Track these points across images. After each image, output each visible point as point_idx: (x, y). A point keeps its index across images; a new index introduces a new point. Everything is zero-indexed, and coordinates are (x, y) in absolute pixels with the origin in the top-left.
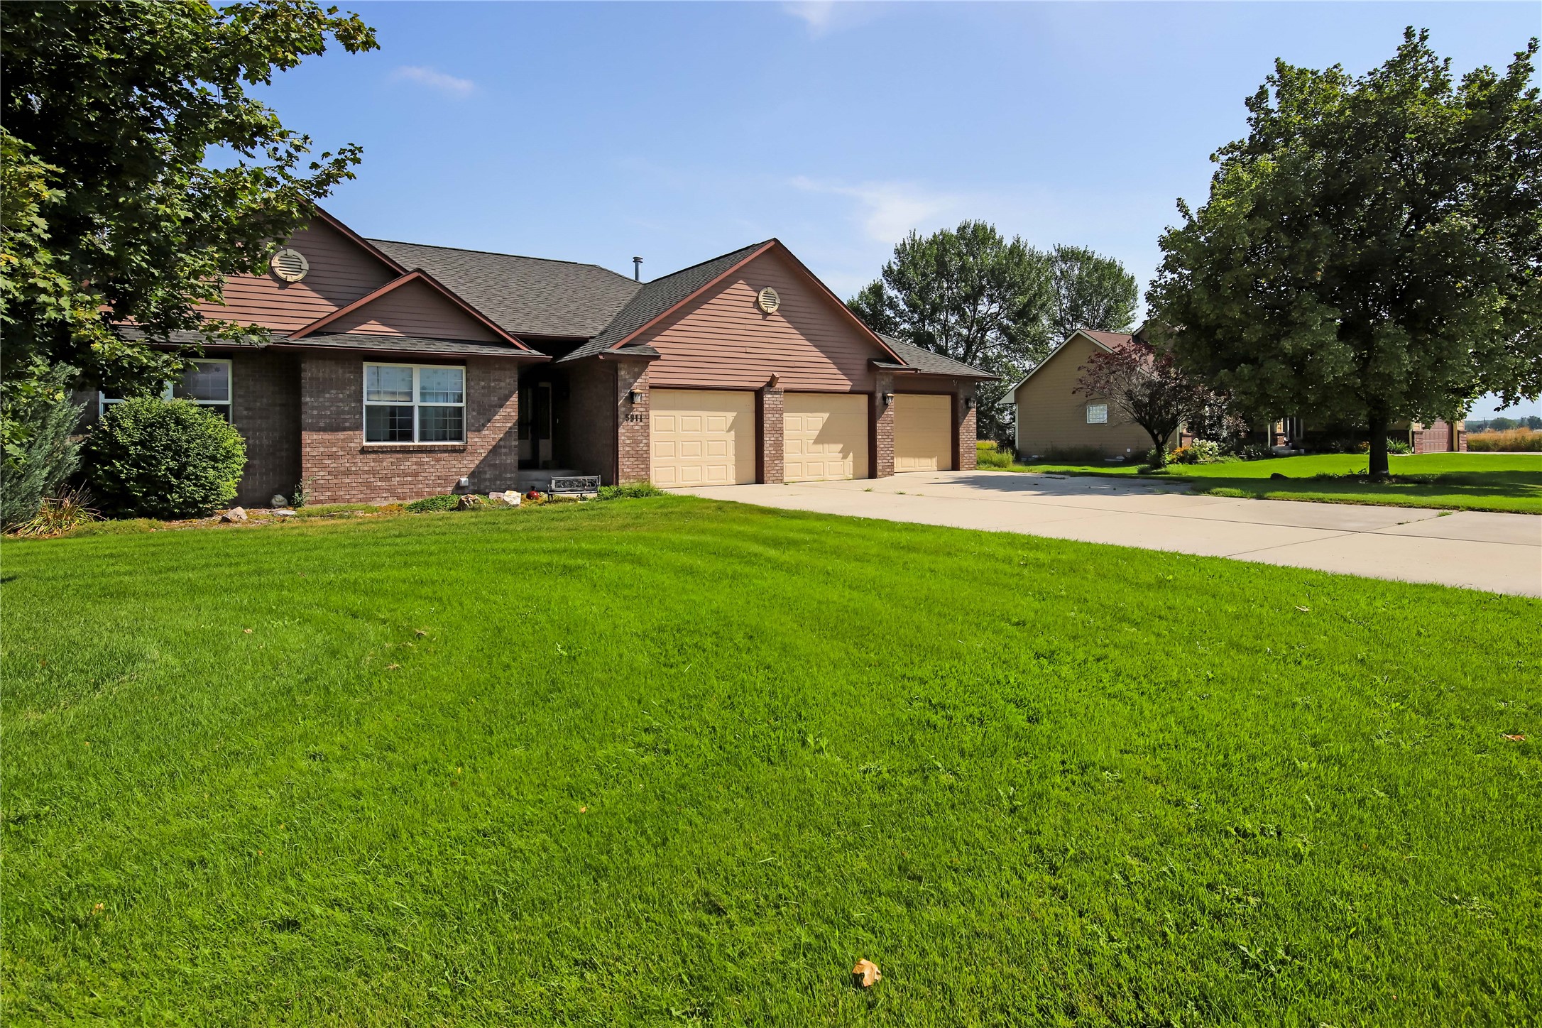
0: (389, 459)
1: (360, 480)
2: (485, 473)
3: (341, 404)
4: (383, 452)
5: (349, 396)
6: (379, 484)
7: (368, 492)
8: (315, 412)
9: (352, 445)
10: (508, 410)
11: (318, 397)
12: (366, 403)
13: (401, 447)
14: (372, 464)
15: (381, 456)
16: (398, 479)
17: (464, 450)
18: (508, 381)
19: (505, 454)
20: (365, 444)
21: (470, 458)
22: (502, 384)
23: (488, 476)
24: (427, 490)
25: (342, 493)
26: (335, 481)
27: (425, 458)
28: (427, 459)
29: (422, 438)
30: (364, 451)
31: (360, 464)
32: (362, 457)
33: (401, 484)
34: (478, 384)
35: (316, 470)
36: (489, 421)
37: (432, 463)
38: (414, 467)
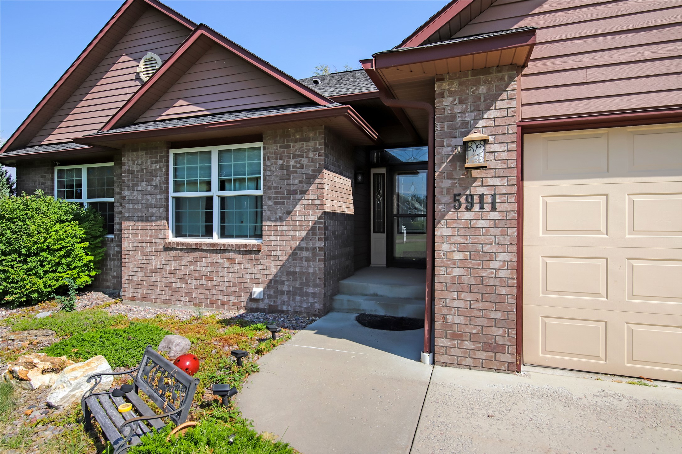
0: (188, 257)
1: (163, 280)
2: (283, 283)
3: (149, 197)
4: (181, 250)
5: (156, 188)
6: (178, 285)
7: (170, 293)
8: (131, 206)
9: (158, 241)
10: (312, 197)
11: (133, 190)
12: (172, 194)
13: (196, 244)
14: (173, 263)
15: (179, 254)
16: (194, 282)
17: (259, 251)
18: (311, 155)
19: (308, 260)
20: (171, 238)
21: (266, 262)
22: (304, 161)
23: (285, 288)
24: (221, 298)
25: (150, 292)
26: (145, 278)
27: (219, 259)
28: (220, 261)
29: (223, 235)
30: (168, 248)
31: (163, 262)
32: (164, 253)
33: (199, 287)
34: (276, 164)
35: (131, 265)
36: (289, 213)
37: (226, 265)
38: (209, 269)
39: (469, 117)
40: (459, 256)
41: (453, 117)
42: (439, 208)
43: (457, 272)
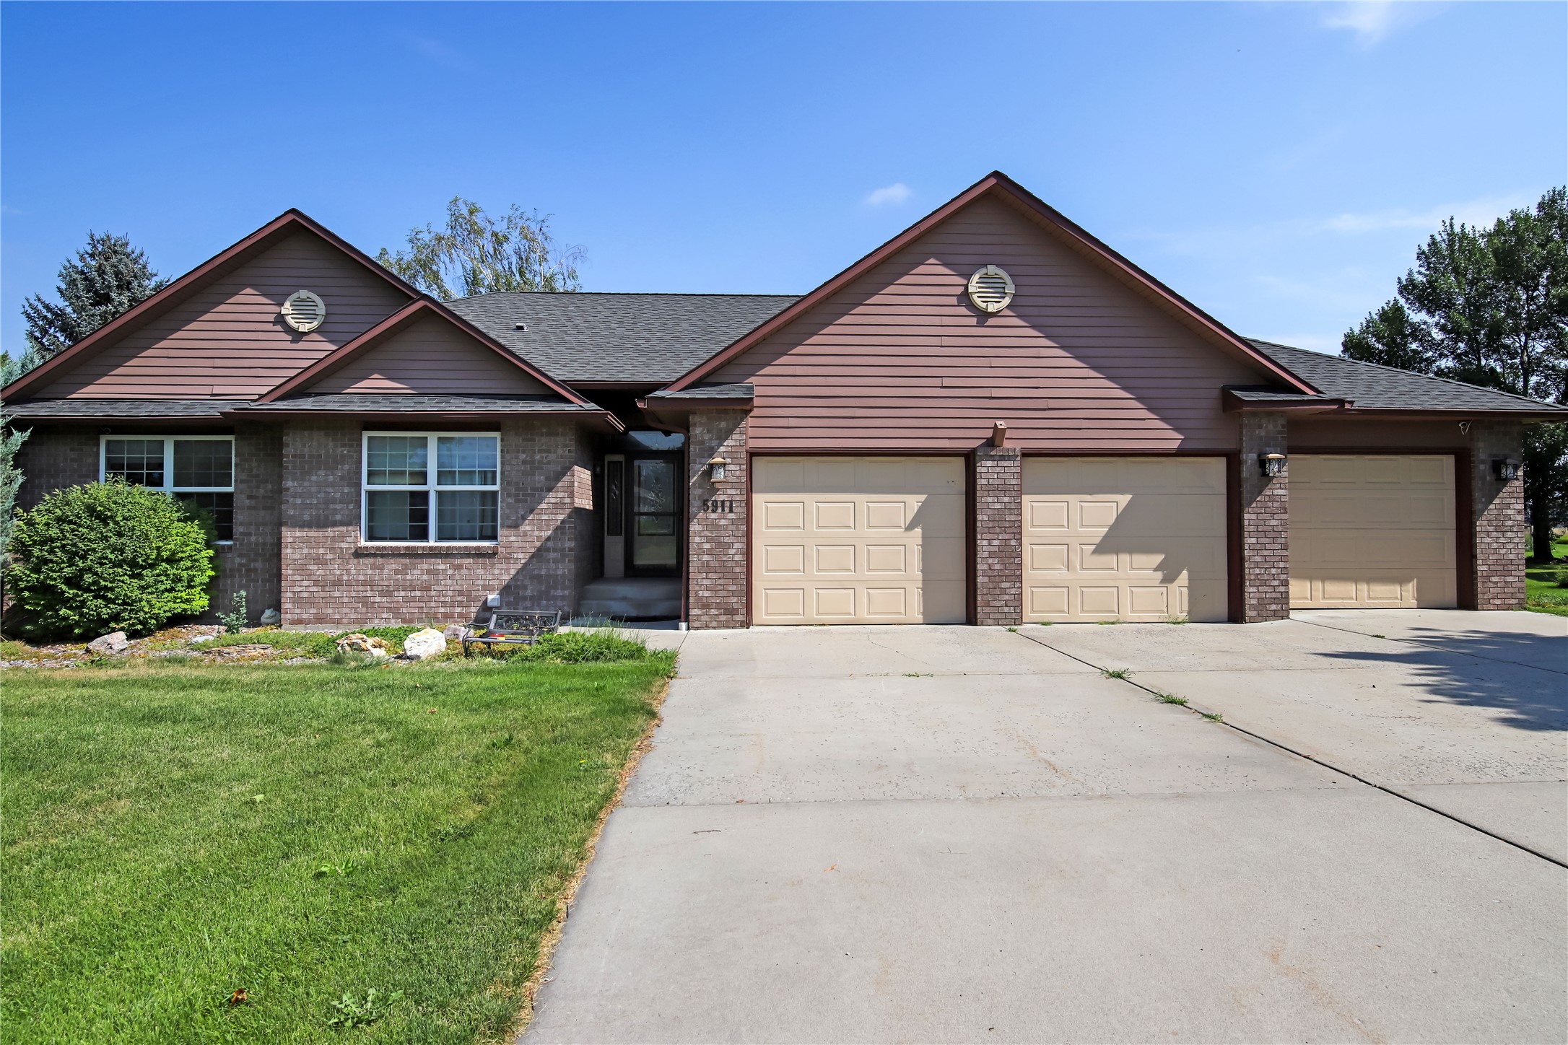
0: (393, 565)
1: (354, 594)
2: (525, 588)
3: (330, 490)
4: (383, 556)
5: (342, 478)
6: (378, 599)
7: (364, 610)
8: (299, 501)
9: (344, 545)
10: (560, 495)
11: (303, 480)
12: (365, 487)
13: (407, 548)
14: (370, 572)
15: (381, 560)
16: (403, 594)
17: (495, 554)
18: (560, 451)
19: (555, 561)
20: (363, 543)
21: (504, 566)
22: (552, 457)
23: (529, 593)
24: (442, 610)
25: (330, 611)
26: (322, 594)
27: (441, 565)
28: (443, 567)
29: (441, 537)
30: (359, 554)
31: (353, 572)
32: (356, 561)
33: (407, 600)
34: (517, 458)
35: (298, 578)
36: (532, 511)
37: (450, 572)
38: (425, 577)
39: (714, 443)
40: (707, 546)
41: (702, 443)
42: (693, 509)
43: (706, 558)
